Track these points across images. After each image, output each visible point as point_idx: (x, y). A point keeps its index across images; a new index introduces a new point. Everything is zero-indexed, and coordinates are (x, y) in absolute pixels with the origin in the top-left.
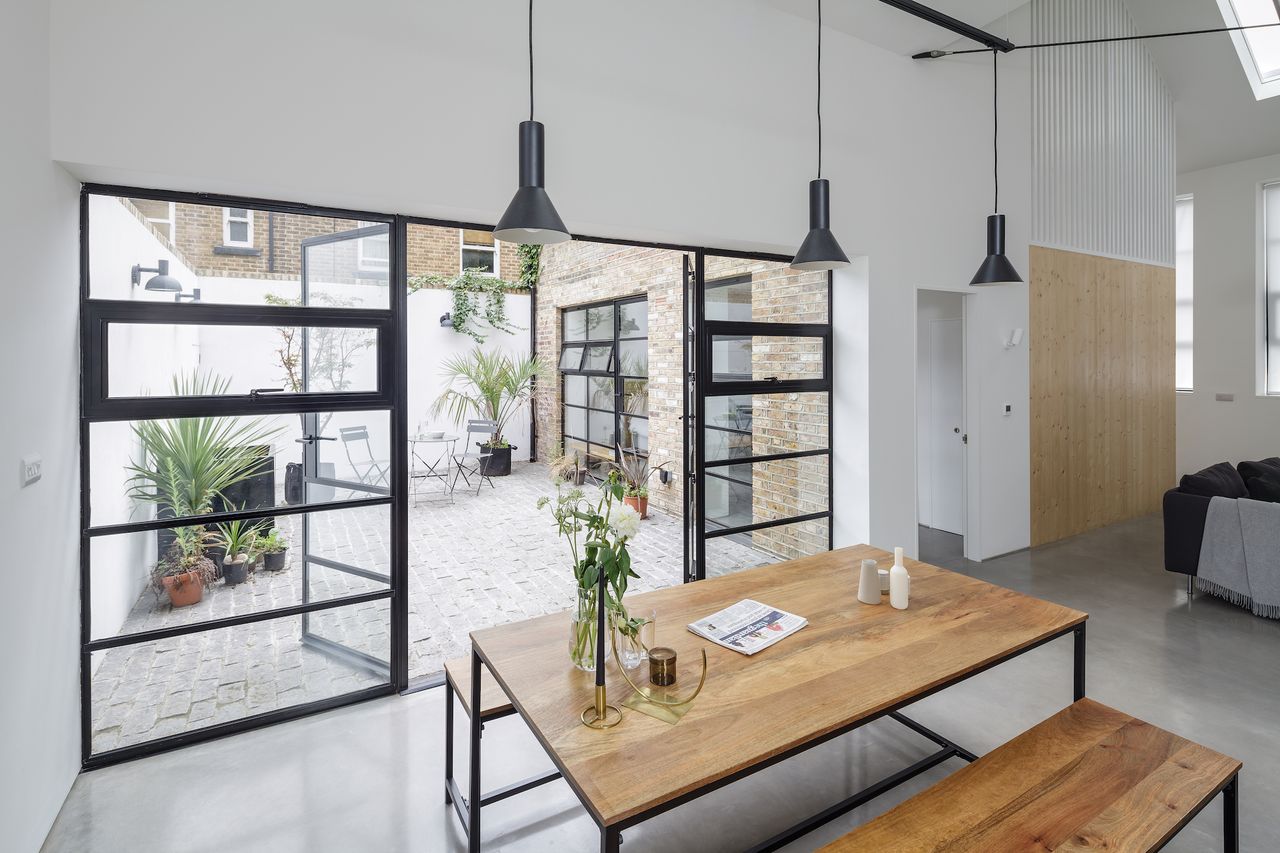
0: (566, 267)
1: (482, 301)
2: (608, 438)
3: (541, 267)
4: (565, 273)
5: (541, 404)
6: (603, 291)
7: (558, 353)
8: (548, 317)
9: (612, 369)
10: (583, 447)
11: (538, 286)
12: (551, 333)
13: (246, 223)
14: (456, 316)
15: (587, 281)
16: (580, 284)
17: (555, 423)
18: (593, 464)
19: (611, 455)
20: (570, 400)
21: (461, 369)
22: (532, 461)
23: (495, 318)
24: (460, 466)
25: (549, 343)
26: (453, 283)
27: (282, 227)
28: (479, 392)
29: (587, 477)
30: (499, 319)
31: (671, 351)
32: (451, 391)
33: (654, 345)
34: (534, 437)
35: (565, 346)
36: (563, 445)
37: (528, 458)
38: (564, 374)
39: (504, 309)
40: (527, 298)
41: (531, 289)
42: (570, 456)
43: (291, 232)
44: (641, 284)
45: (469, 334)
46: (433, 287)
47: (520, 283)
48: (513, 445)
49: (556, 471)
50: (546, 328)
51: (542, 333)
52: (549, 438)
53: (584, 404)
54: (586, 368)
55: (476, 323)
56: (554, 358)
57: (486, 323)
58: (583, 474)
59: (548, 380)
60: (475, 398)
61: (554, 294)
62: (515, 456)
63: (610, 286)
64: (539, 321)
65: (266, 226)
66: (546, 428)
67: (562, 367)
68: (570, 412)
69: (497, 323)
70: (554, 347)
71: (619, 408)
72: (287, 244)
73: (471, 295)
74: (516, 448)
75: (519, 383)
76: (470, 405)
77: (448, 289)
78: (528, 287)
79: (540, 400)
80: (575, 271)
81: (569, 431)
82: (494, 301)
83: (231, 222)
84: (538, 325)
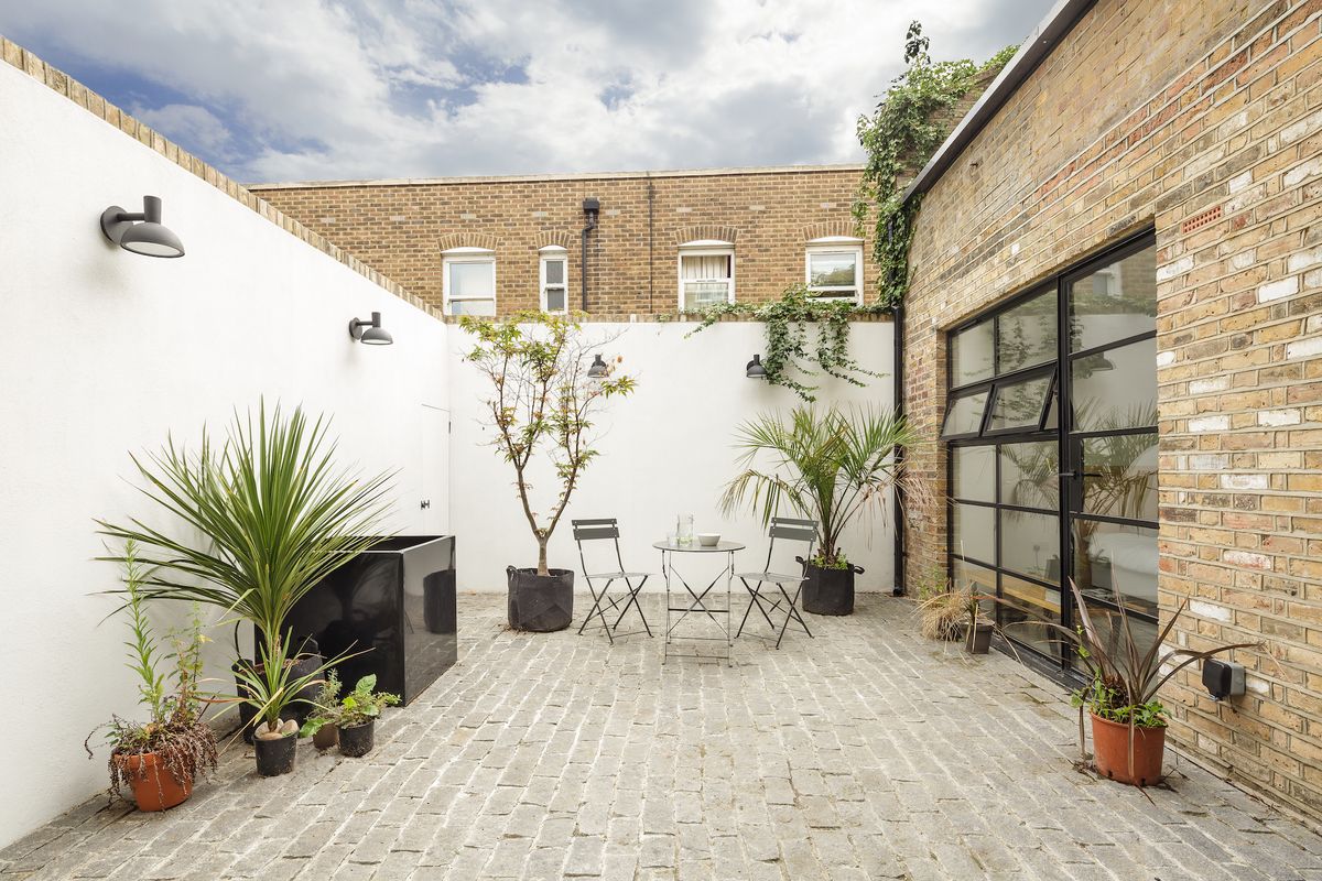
0: (955, 250)
1: (811, 337)
2: (1044, 565)
3: (911, 269)
4: (952, 263)
5: (912, 500)
6: (1031, 265)
7: (939, 409)
8: (923, 350)
9: (1052, 423)
10: (988, 580)
11: (906, 304)
12: (928, 376)
13: (562, 290)
14: (771, 360)
15: (995, 260)
16: (982, 269)
17: (935, 533)
18: (1010, 614)
19: (1052, 601)
20: (964, 489)
21: (766, 438)
22: (899, 593)
23: (834, 360)
24: (754, 594)
25: (925, 395)
26: (765, 310)
27: (595, 289)
28: (798, 474)
29: (996, 638)
30: (840, 362)
31: (1239, 344)
32: (752, 473)
33: (1177, 340)
34: (901, 555)
35: (953, 395)
36: (951, 574)
37: (891, 588)
38: (951, 446)
39: (847, 345)
40: (886, 329)
41: (894, 311)
42: (961, 596)
43: (605, 293)
44: (1135, 204)
45: (790, 386)
46: (737, 318)
47: (876, 301)
48: (856, 563)
49: (931, 620)
50: (920, 370)
51: (914, 381)
52: (926, 557)
53: (992, 499)
54: (994, 427)
55: (803, 368)
56: (933, 419)
57: (816, 367)
58: (985, 633)
59: (924, 456)
60: (792, 484)
61: (932, 308)
62: (861, 584)
63: (1049, 246)
64: (909, 361)
65: (580, 290)
66: (919, 541)
67: (948, 432)
68: (965, 515)
69: (837, 369)
70: (934, 400)
71: (1069, 506)
72: (601, 308)
73: (792, 327)
74: (861, 571)
75: (865, 459)
76: (784, 494)
77: (760, 320)
78: (890, 309)
79: (911, 493)
80: (971, 249)
81: (963, 547)
82: (831, 334)
83: (549, 290)
84: (908, 370)
